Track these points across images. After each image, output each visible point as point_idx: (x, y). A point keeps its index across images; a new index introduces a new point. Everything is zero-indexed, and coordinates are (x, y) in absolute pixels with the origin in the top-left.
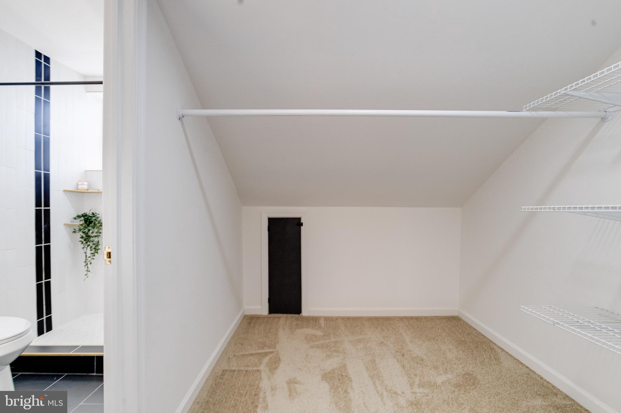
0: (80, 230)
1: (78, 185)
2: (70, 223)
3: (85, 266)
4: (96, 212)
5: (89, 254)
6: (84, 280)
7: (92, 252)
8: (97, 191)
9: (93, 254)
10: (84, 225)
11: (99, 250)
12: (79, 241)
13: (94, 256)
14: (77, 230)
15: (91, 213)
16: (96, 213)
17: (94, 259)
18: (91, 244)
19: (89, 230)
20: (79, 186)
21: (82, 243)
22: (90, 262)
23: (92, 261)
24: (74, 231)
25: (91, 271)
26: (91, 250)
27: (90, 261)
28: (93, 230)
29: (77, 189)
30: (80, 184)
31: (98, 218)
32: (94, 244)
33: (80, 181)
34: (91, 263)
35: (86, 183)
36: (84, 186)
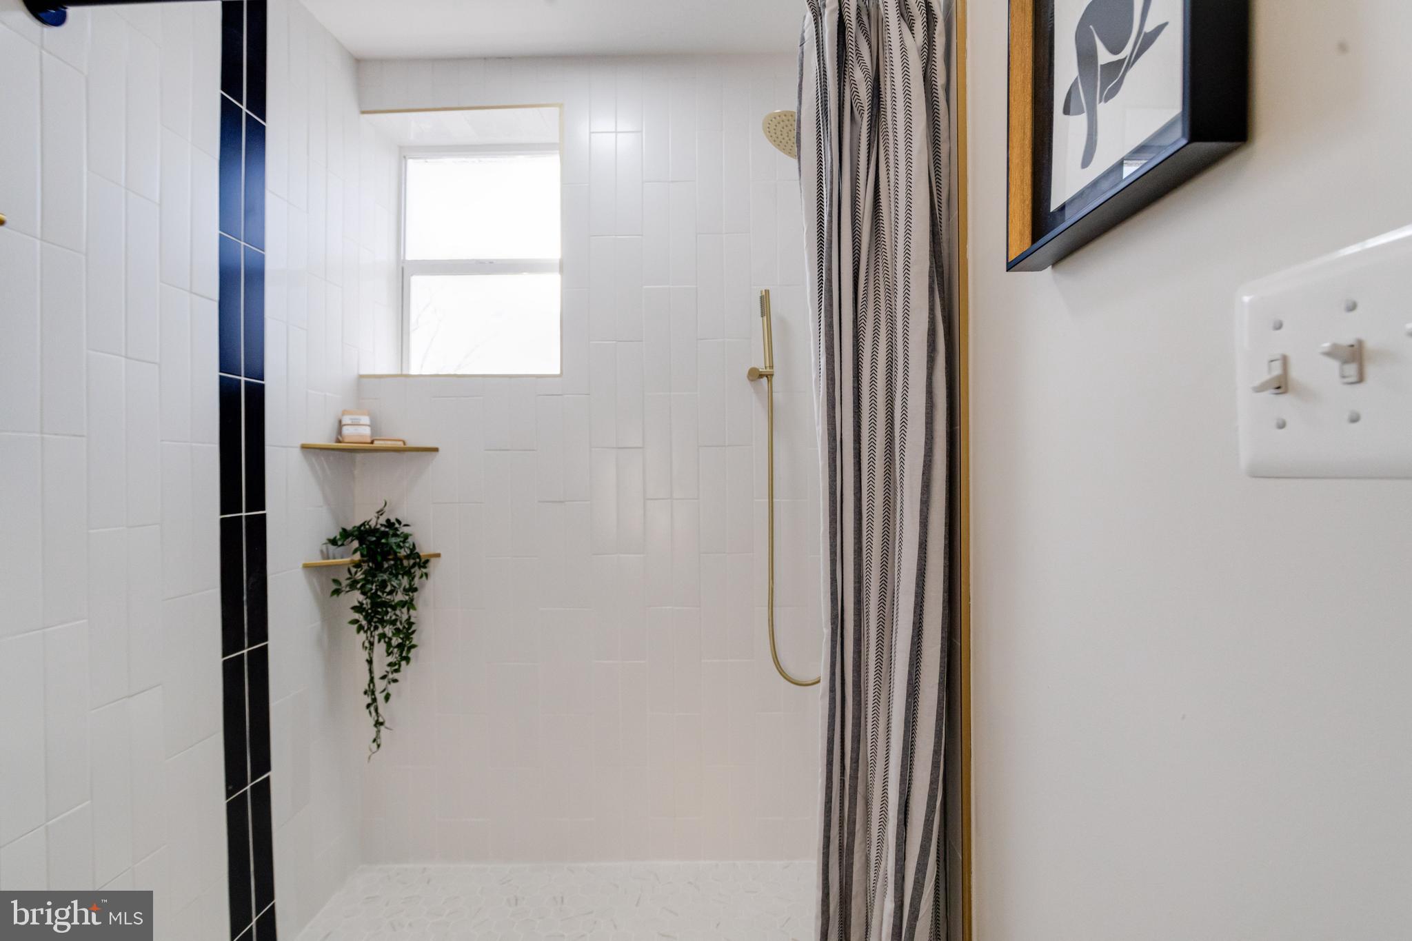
0: (353, 585)
1: (340, 425)
2: (319, 560)
3: (368, 706)
4: (400, 519)
5: (380, 668)
6: (369, 758)
7: (391, 659)
8: (400, 444)
9: (395, 664)
10: (365, 567)
11: (413, 651)
12: (350, 619)
13: (397, 671)
14: (345, 583)
15: (382, 520)
16: (399, 522)
17: (395, 681)
18: (389, 630)
19: (383, 585)
20: (347, 431)
21: (360, 628)
22: (384, 694)
23: (392, 688)
24: (334, 587)
25: (386, 724)
26: (389, 654)
27: (384, 690)
28: (395, 583)
29: (338, 441)
30: (349, 422)
31: (406, 537)
32: (398, 630)
33: (344, 413)
34: (387, 698)
35: (365, 420)
36: (358, 431)
